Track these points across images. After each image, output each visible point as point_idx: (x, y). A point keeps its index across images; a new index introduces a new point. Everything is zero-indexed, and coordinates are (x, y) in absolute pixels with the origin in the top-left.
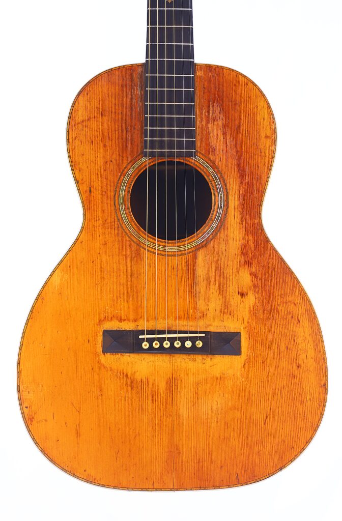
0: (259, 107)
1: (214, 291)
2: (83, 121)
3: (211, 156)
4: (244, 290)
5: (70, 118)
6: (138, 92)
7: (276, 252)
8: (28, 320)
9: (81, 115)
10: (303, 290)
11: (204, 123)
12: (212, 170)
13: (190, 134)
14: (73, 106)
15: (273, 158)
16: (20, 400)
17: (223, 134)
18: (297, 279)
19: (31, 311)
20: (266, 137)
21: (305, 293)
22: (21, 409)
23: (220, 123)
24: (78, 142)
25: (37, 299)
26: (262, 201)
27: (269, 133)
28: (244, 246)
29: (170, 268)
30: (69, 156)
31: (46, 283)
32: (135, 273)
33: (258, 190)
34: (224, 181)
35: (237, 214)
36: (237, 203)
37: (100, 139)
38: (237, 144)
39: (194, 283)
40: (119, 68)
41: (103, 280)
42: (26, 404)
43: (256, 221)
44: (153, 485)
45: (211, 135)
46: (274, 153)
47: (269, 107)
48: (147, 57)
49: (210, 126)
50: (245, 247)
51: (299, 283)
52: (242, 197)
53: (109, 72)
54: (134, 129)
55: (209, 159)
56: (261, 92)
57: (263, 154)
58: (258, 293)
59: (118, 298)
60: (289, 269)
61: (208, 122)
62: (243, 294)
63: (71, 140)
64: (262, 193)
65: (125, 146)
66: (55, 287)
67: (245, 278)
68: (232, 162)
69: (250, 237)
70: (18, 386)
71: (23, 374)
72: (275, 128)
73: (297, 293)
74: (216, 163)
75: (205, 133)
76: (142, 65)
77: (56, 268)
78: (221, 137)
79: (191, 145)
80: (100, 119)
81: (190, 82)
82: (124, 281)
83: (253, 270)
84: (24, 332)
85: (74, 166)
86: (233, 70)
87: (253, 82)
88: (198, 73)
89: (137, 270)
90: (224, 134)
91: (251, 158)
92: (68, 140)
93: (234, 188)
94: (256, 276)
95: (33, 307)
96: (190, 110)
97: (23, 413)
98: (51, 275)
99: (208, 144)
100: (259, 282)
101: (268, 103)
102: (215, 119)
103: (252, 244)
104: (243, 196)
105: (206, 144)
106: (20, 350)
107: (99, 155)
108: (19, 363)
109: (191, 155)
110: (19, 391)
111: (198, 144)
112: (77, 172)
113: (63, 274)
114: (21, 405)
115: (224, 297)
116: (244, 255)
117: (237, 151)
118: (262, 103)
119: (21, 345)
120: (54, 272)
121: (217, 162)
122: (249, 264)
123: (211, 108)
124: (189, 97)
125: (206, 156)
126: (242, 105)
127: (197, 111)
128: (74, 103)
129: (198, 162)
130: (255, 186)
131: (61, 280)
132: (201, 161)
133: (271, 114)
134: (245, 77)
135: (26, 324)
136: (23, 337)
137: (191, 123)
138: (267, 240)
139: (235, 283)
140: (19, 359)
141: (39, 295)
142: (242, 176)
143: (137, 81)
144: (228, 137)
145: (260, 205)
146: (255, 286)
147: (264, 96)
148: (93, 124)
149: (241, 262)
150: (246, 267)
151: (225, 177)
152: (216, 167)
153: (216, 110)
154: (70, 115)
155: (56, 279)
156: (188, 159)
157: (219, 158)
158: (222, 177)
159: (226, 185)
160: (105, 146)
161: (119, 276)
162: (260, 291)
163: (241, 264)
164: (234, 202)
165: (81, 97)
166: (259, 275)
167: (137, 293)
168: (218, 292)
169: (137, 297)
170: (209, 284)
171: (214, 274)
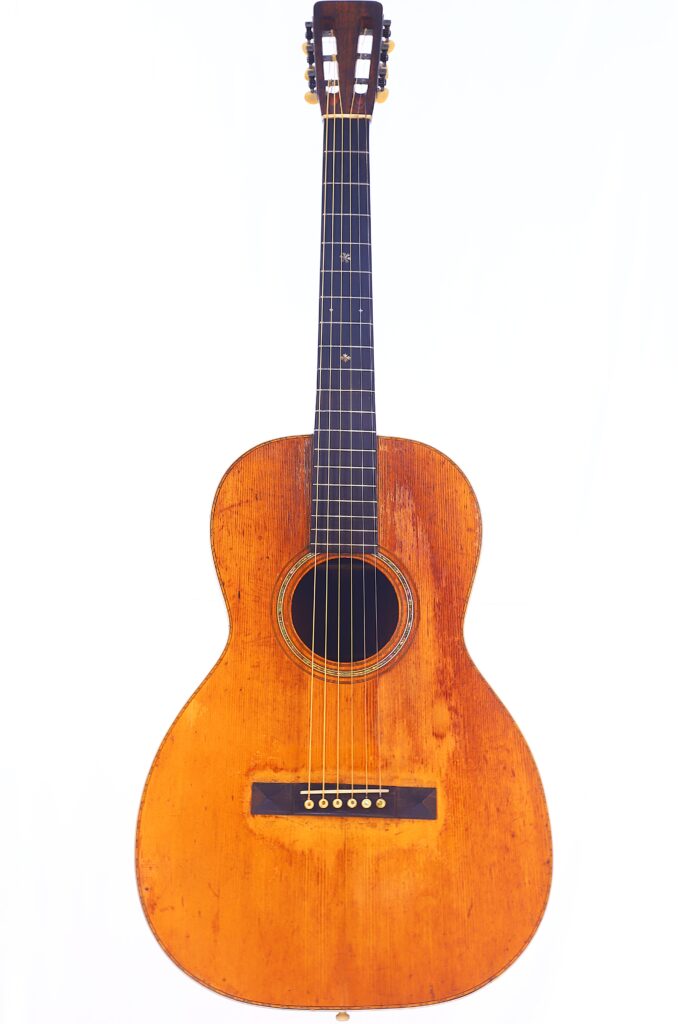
0: (459, 492)
1: (401, 731)
2: (232, 506)
3: (397, 553)
4: (441, 730)
5: (215, 503)
6: (304, 470)
7: (483, 679)
8: (152, 768)
9: (230, 499)
10: (519, 732)
11: (388, 511)
12: (398, 571)
13: (371, 524)
14: (220, 487)
15: (477, 557)
16: (139, 879)
17: (413, 525)
18: (510, 717)
19: (158, 756)
20: (468, 530)
21: (521, 736)
22: (140, 891)
23: (409, 511)
24: (225, 532)
25: (165, 739)
26: (464, 613)
27: (471, 524)
28: (441, 672)
29: (343, 699)
30: (214, 551)
31: (178, 718)
32: (297, 705)
33: (458, 598)
34: (415, 585)
35: (431, 628)
36: (431, 614)
37: (253, 528)
38: (431, 537)
39: (375, 720)
40: (280, 441)
41: (253, 715)
42: (146, 885)
43: (457, 639)
44: (317, 1001)
45: (397, 525)
46: (479, 551)
47: (472, 492)
48: (316, 427)
49: (395, 514)
50: (442, 672)
51: (513, 721)
52: (438, 607)
53: (267, 445)
54: (299, 517)
55: (395, 557)
56: (462, 473)
57: (464, 551)
58: (459, 734)
59: (273, 738)
60: (500, 703)
61: (393, 510)
62: (439, 736)
63: (216, 530)
64: (464, 601)
65: (287, 538)
66: (190, 724)
67: (442, 715)
68: (425, 562)
69: (449, 660)
70: (137, 860)
71: (143, 842)
72: (480, 518)
73: (511, 735)
74: (404, 561)
75: (389, 523)
76: (309, 436)
77: (192, 698)
78: (410, 528)
79: (371, 538)
80: (254, 504)
81: (369, 459)
82: (281, 716)
83: (453, 703)
84: (146, 785)
85: (219, 563)
86: (426, 445)
87: (451, 461)
88: (381, 448)
89: (299, 703)
90: (415, 524)
91: (449, 555)
92: (212, 530)
93: (428, 594)
94: (456, 712)
95: (159, 750)
96: (371, 494)
97: (141, 898)
98: (185, 708)
99: (394, 537)
100: (461, 720)
101: (470, 487)
102: (403, 505)
103: (451, 669)
104: (439, 605)
105: (391, 538)
106: (141, 809)
107: (252, 549)
108: (138, 827)
109: (370, 551)
110: (137, 866)
111: (381, 537)
112: (222, 571)
113: (201, 706)
114: (139, 885)
115: (414, 739)
116: (441, 683)
117: (432, 548)
118: (462, 488)
119: (142, 803)
120: (188, 703)
121: (405, 561)
122: (447, 695)
123: (398, 492)
124: (370, 477)
125: (390, 553)
126: (438, 489)
127: (380, 495)
128: (222, 483)
129: (379, 560)
130: (454, 592)
131: (198, 714)
132: (385, 558)
133: (474, 500)
134: (441, 453)
135: (150, 773)
136: (145, 791)
137: (370, 509)
138: (470, 664)
139: (429, 721)
140: (139, 822)
141: (168, 734)
142: (437, 578)
143: (303, 456)
144: (420, 529)
145: (461, 618)
146: (455, 725)
147: (465, 478)
148: (245, 510)
149: (437, 692)
150: (443, 699)
151: (416, 580)
152: (404, 567)
153: (403, 495)
154: (216, 498)
155: (192, 712)
156: (368, 556)
157: (407, 555)
158: (412, 580)
159: (417, 591)
160: (260, 538)
161: (274, 709)
162: (462, 733)
163: (437, 695)
164: (427, 613)
165: (231, 473)
166: (461, 711)
167: (299, 732)
168: (406, 732)
169: (299, 738)
170: (395, 722)
171: (400, 709)
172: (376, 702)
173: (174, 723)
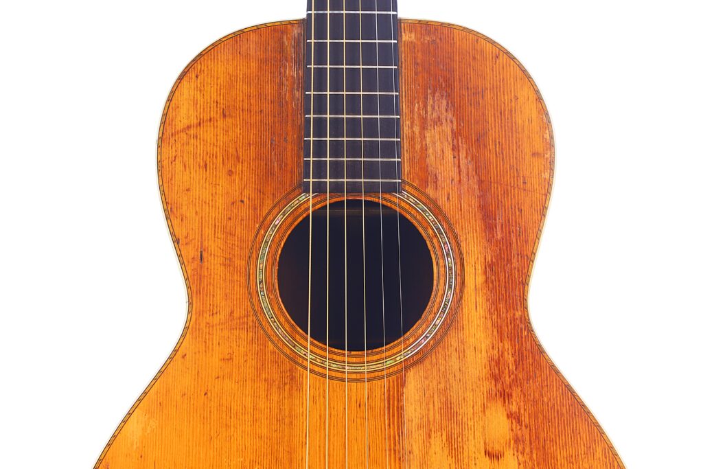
0: (521, 100)
1: (438, 449)
2: (189, 127)
3: (430, 191)
4: (497, 447)
5: (164, 122)
6: (291, 71)
7: (557, 372)
9: (185, 116)
10: (611, 448)
11: (417, 129)
12: (432, 217)
13: (390, 150)
14: (170, 99)
15: (547, 194)
17: (453, 149)
18: (598, 426)
20: (534, 154)
21: (615, 455)
23: (447, 128)
24: (178, 166)
26: (528, 276)
27: (539, 147)
28: (496, 363)
29: (354, 404)
30: (163, 193)
31: (114, 437)
32: (287, 414)
33: (520, 254)
34: (456, 238)
35: (481, 300)
36: (480, 279)
37: (220, 159)
38: (479, 166)
39: (400, 433)
40: (257, 29)
41: (224, 429)
43: (518, 314)
45: (430, 151)
46: (550, 185)
47: (539, 99)
48: (309, 8)
49: (428, 135)
50: (498, 363)
51: (602, 433)
52: (490, 267)
53: (238, 36)
54: (286, 140)
55: (428, 197)
56: (524, 71)
57: (528, 186)
58: (523, 453)
59: (253, 463)
60: (583, 406)
61: (423, 128)
62: (494, 456)
63: (165, 163)
64: (528, 259)
65: (269, 173)
66: (132, 445)
67: (497, 424)
68: (471, 203)
69: (507, 345)
72: (552, 137)
73: (599, 450)
74: (440, 203)
75: (418, 147)
76: (300, 22)
78: (449, 155)
79: (392, 170)
80: (220, 123)
81: (388, 54)
82: (265, 431)
83: (514, 408)
85: (171, 210)
86: (470, 31)
87: (508, 53)
88: (406, 37)
89: (290, 410)
90: (455, 149)
91: (506, 193)
92: (160, 163)
93: (475, 251)
94: (519, 421)
96: (389, 105)
98: (124, 421)
99: (425, 169)
100: (526, 432)
101: (537, 92)
102: (438, 122)
103: (509, 359)
104: (491, 265)
105: (421, 168)
107: (220, 190)
109: (391, 189)
111: (406, 168)
112: (176, 222)
113: (149, 418)
115: (458, 461)
116: (496, 378)
117: (480, 182)
118: (523, 94)
120: (130, 414)
121: (442, 201)
122: (505, 396)
123: (430, 102)
124: (389, 81)
125: (420, 191)
126: (488, 95)
127: (404, 107)
128: (173, 93)
129: (405, 202)
130: (514, 245)
131: (144, 430)
132: (412, 199)
133: (543, 111)
134: (493, 43)
137: (391, 128)
138: (538, 350)
139: (478, 434)
143: (290, 51)
144: (463, 154)
145: (524, 284)
146: (517, 440)
147: (529, 77)
148: (208, 133)
149: (489, 393)
150: (500, 402)
151: (458, 231)
152: (441, 211)
153: (438, 106)
154: (165, 115)
155: (134, 428)
156: (388, 196)
157: (446, 195)
158: (453, 231)
159: (459, 246)
160: (230, 173)
161: (255, 421)
162: (528, 450)
163: (490, 396)
164: (474, 277)
165: (185, 82)
166: (525, 419)
167: (290, 453)
168: (446, 452)
169: (291, 461)
170: (430, 436)
171: (437, 416)
172: (402, 407)
173: (109, 445)
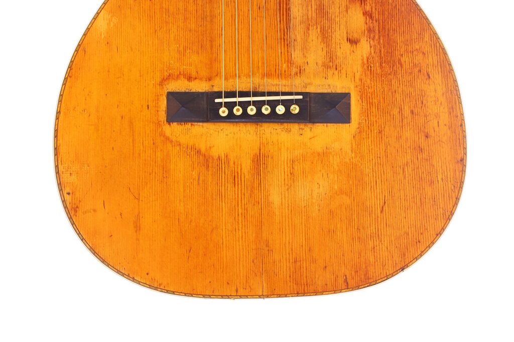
1: (314, 38)
4: (356, 36)
8: (66, 79)
10: (435, 34)
16: (60, 184)
18: (426, 19)
19: (70, 67)
21: (438, 38)
22: (62, 195)
25: (77, 51)
29: (255, 7)
31: (88, 29)
32: (208, 14)
39: (288, 27)
41: (165, 25)
42: (67, 190)
44: (237, 291)
51: (429, 24)
58: (373, 39)
59: (185, 49)
62: (353, 42)
66: (101, 35)
67: (356, 20)
70: (57, 167)
71: (62, 150)
73: (427, 38)
77: (101, 9)
82: (193, 26)
83: (368, 8)
84: (61, 95)
89: (211, 11)
94: (371, 17)
95: (72, 62)
97: (64, 201)
98: (95, 18)
100: (376, 24)
106: (57, 118)
108: (56, 136)
110: (57, 173)
113: (112, 17)
114: (61, 190)
115: (328, 46)
119: (58, 113)
120: (98, 13)
122: (362, 0)
131: (109, 24)
135: (64, 84)
136: (60, 101)
139: (342, 27)
140: (56, 131)
141: (79, 45)
146: (370, 30)
150: (358, 4)
155: (102, 23)
161: (186, 19)
162: (377, 37)
163: (352, 0)
166: (376, 15)
167: (211, 41)
168: (320, 40)
169: (212, 47)
170: (308, 29)
171: (314, 15)
172: (289, 9)
173: (85, 35)
